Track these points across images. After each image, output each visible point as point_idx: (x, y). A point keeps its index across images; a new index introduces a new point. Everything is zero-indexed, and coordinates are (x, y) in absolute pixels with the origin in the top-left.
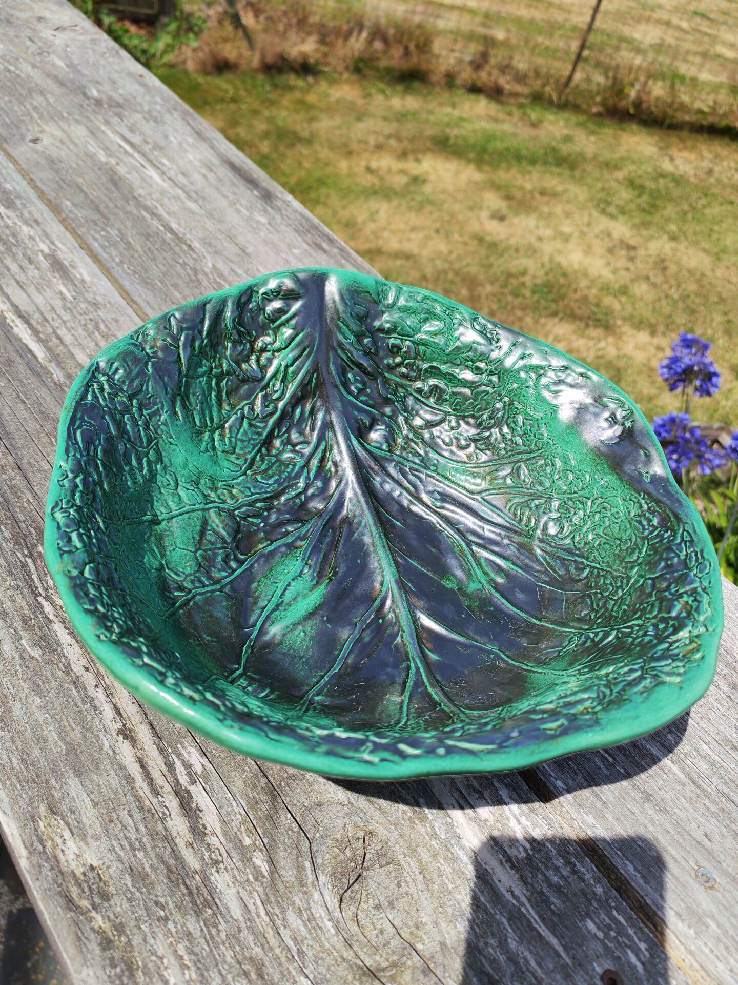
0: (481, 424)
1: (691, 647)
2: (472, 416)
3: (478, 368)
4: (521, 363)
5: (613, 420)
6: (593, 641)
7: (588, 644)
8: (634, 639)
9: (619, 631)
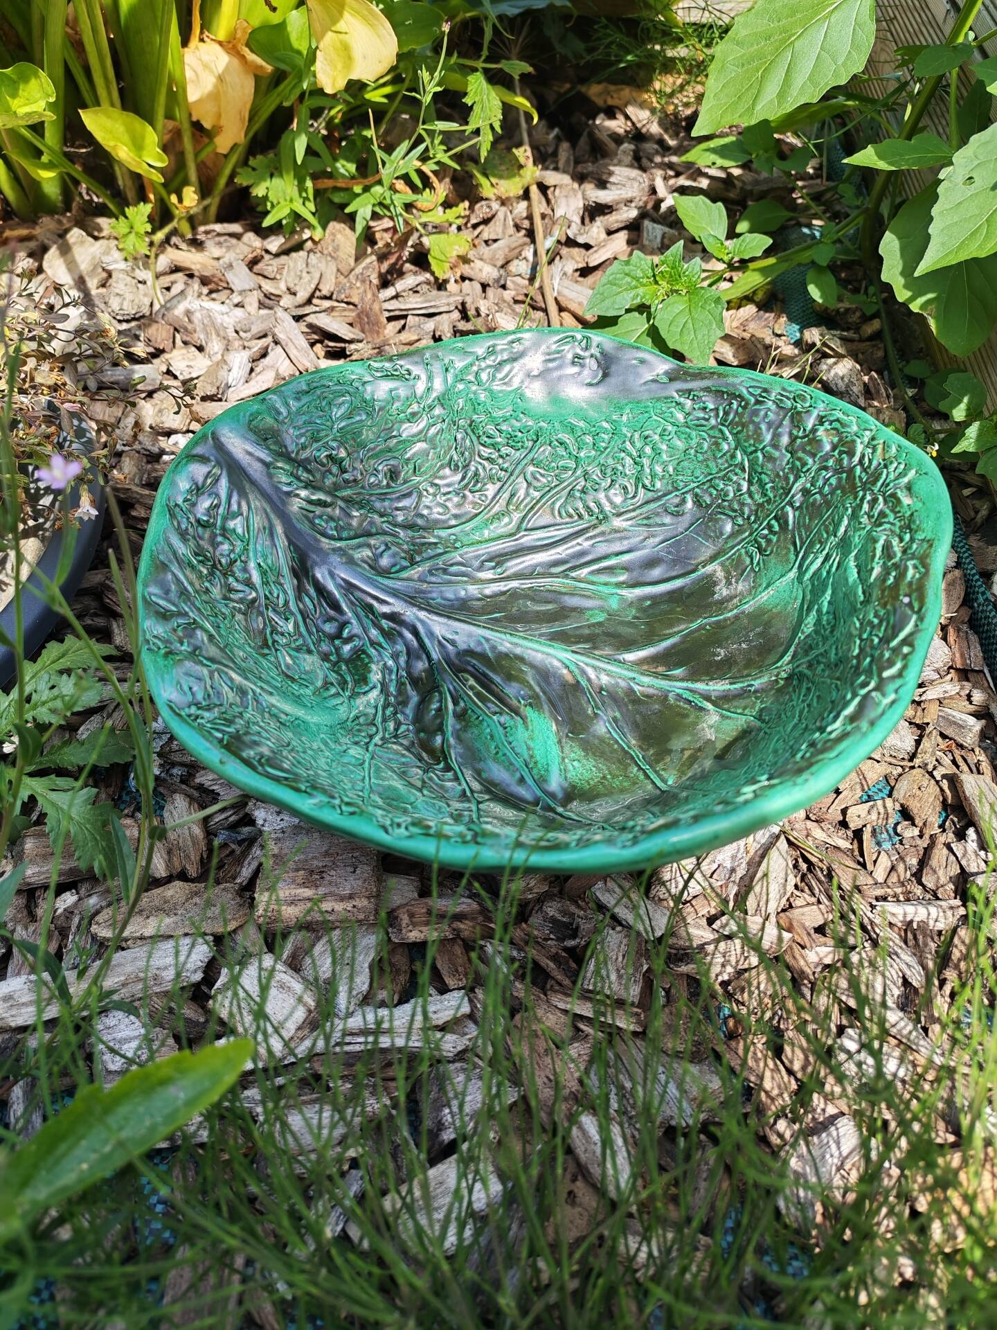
0: (457, 466)
2: (442, 467)
3: (414, 414)
4: (450, 377)
5: (577, 360)
6: (775, 533)
7: (774, 539)
8: (820, 493)
9: (791, 504)
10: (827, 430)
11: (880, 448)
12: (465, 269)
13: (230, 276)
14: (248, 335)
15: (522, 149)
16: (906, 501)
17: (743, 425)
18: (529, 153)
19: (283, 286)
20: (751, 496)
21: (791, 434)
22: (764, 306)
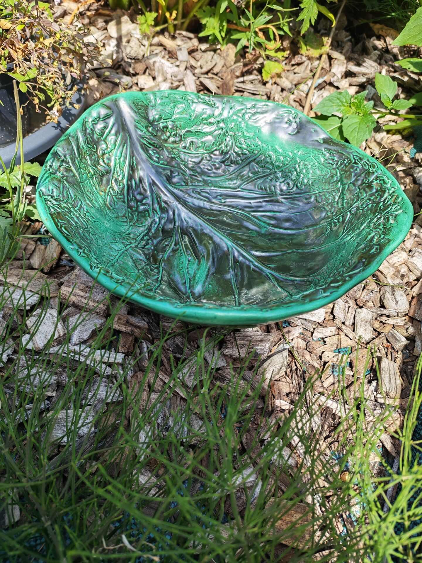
1: (394, 198)
2: (216, 150)
3: (210, 123)
4: (232, 112)
5: (290, 122)
6: (339, 222)
7: (338, 224)
8: (363, 210)
9: (350, 211)
10: (377, 183)
12: (278, 80)
13: (179, 53)
14: (176, 79)
15: (327, 38)
16: (391, 221)
17: (346, 171)
18: (330, 41)
19: (199, 64)
20: (337, 204)
21: (363, 180)
22: (405, 138)
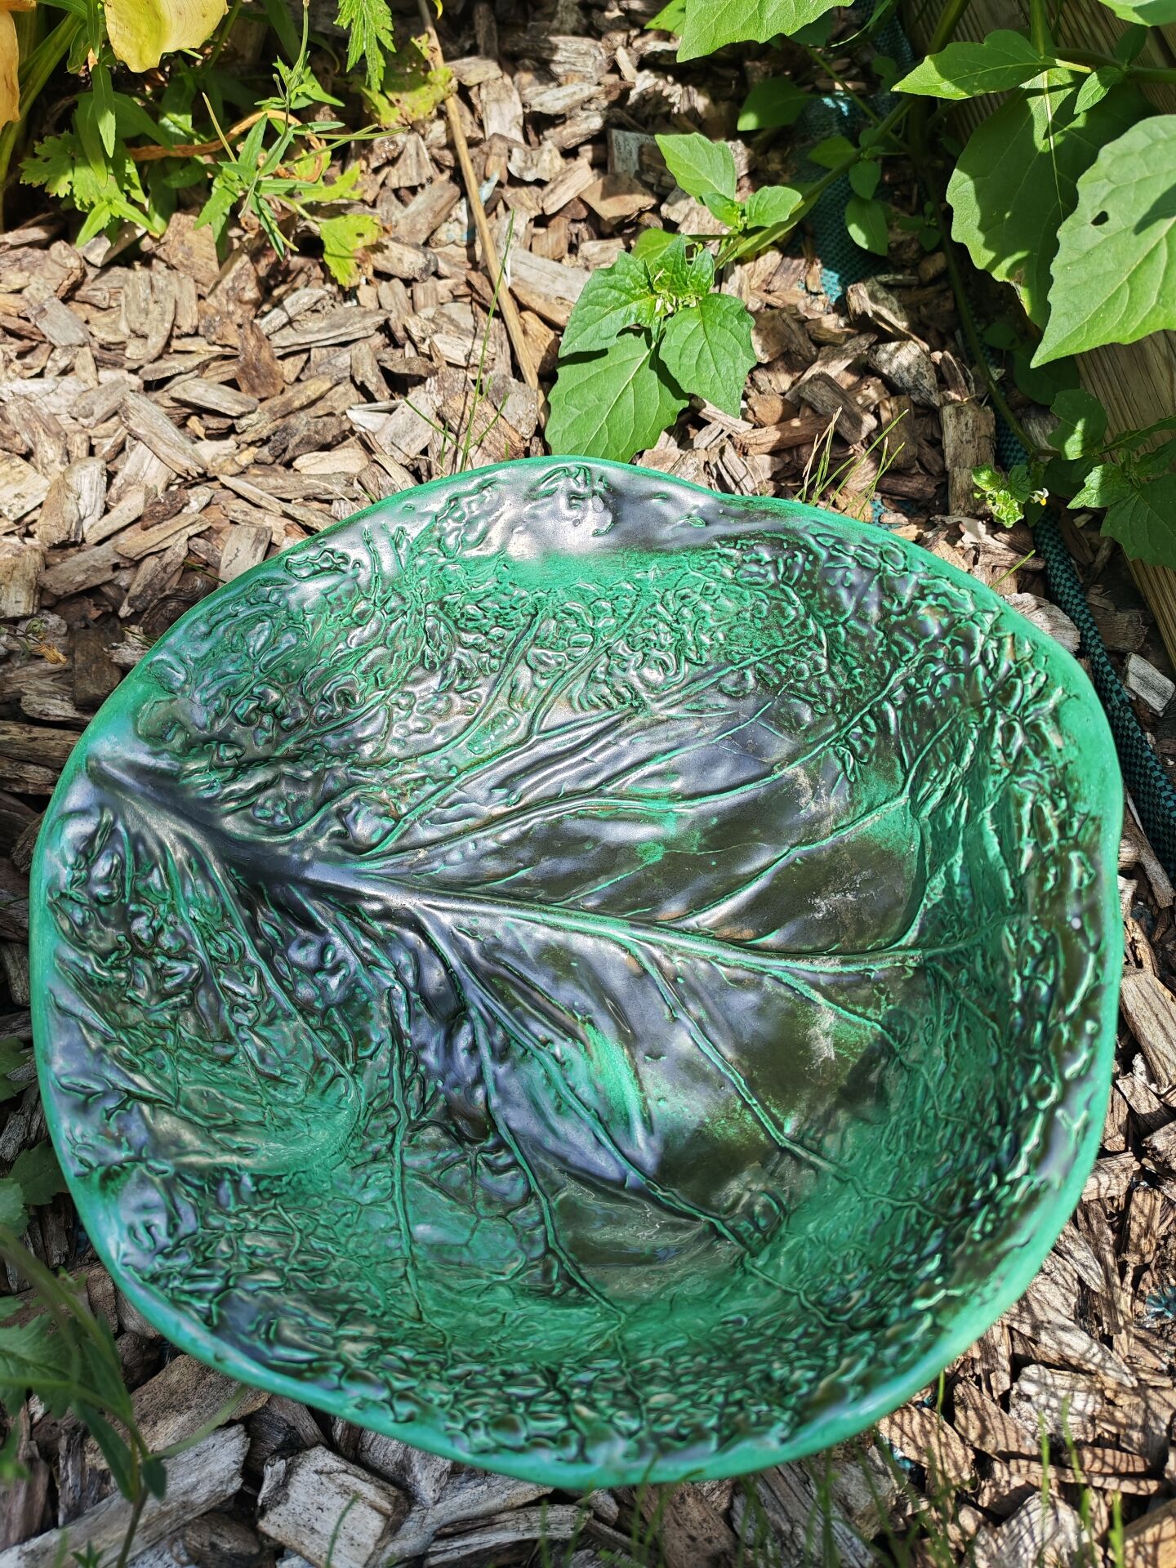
1: (1007, 647)
2: (413, 669)
3: (362, 615)
4: (403, 552)
5: (576, 499)
6: (872, 735)
7: (873, 743)
8: (930, 691)
10: (930, 607)
11: (1008, 642)
12: (379, 261)
13: (45, 327)
14: (92, 420)
15: (424, 38)
16: (1054, 741)
17: (815, 588)
18: (435, 42)
19: (124, 328)
20: (833, 677)
21: (881, 607)
22: (789, 248)
